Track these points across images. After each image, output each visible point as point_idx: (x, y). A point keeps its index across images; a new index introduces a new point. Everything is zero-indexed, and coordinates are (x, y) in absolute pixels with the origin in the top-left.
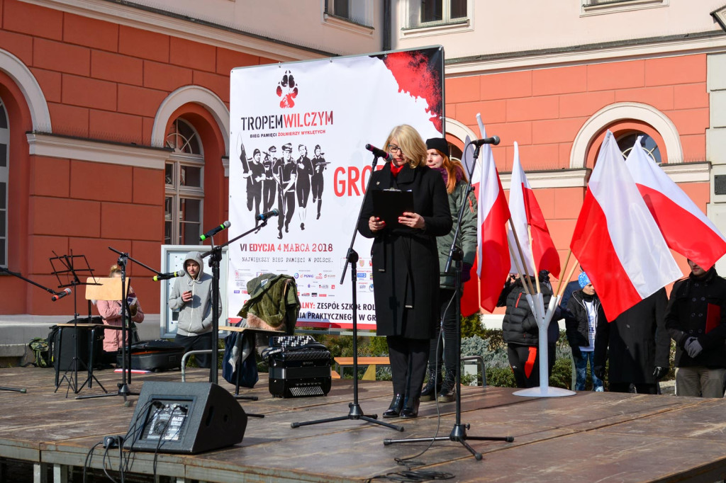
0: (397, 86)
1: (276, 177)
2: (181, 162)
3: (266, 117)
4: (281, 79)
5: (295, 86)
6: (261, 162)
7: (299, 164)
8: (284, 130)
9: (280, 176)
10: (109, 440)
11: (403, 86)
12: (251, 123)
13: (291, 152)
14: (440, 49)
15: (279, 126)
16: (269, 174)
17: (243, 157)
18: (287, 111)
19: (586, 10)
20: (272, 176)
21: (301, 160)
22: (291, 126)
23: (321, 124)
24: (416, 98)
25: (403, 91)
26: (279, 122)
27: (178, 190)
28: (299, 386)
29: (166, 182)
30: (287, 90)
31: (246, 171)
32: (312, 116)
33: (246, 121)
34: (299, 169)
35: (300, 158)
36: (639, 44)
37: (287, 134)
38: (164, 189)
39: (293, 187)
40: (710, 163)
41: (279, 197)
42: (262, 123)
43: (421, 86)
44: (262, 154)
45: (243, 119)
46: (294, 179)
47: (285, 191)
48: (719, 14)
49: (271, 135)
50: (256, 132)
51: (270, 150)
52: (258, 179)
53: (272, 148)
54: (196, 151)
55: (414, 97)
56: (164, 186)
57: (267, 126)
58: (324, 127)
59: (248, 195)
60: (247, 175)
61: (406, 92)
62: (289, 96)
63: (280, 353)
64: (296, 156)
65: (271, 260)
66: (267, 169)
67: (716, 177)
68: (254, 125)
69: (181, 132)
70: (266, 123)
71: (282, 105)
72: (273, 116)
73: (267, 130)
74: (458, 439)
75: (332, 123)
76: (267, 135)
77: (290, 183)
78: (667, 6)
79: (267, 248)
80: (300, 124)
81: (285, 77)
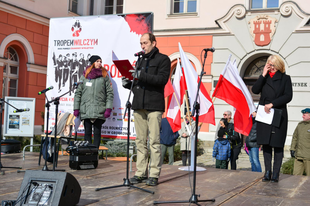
0: (130, 29)
1: (69, 67)
2: (10, 64)
3: (66, 40)
4: (74, 24)
5: (80, 27)
6: (63, 61)
7: (80, 62)
8: (74, 46)
9: (71, 67)
10: (4, 203)
11: (132, 29)
12: (58, 43)
13: (76, 56)
14: (152, 14)
15: (72, 45)
16: (66, 66)
17: (54, 58)
18: (76, 38)
19: (168, 17)
20: (67, 67)
21: (81, 61)
22: (77, 45)
23: (92, 45)
24: (139, 35)
25: (132, 32)
26: (72, 43)
27: (9, 75)
28: (84, 165)
29: (4, 72)
30: (76, 29)
31: (55, 64)
32: (88, 41)
33: (56, 42)
34: (80, 65)
35: (81, 60)
36: (188, 30)
37: (75, 48)
38: (3, 74)
39: (76, 72)
40: (212, 76)
41: (70, 77)
42: (64, 43)
43: (141, 30)
44: (63, 57)
45: (55, 41)
46: (77, 69)
47: (73, 74)
48: (218, 21)
49: (68, 49)
50: (60, 47)
51: (67, 55)
52: (61, 68)
53: (68, 55)
54: (16, 60)
55: (138, 35)
56: (3, 73)
57: (66, 44)
58: (93, 46)
59: (56, 75)
60: (55, 66)
61: (134, 32)
62: (77, 32)
63: (76, 149)
64: (78, 58)
65: (65, 105)
66: (65, 64)
67: (214, 81)
68: (60, 44)
69: (10, 52)
70: (65, 43)
71: (74, 35)
72: (69, 40)
73: (66, 46)
74: (194, 202)
75: (97, 45)
76: (66, 49)
77: (75, 71)
78: (199, 17)
79: (64, 99)
80: (81, 44)
81: (76, 23)
